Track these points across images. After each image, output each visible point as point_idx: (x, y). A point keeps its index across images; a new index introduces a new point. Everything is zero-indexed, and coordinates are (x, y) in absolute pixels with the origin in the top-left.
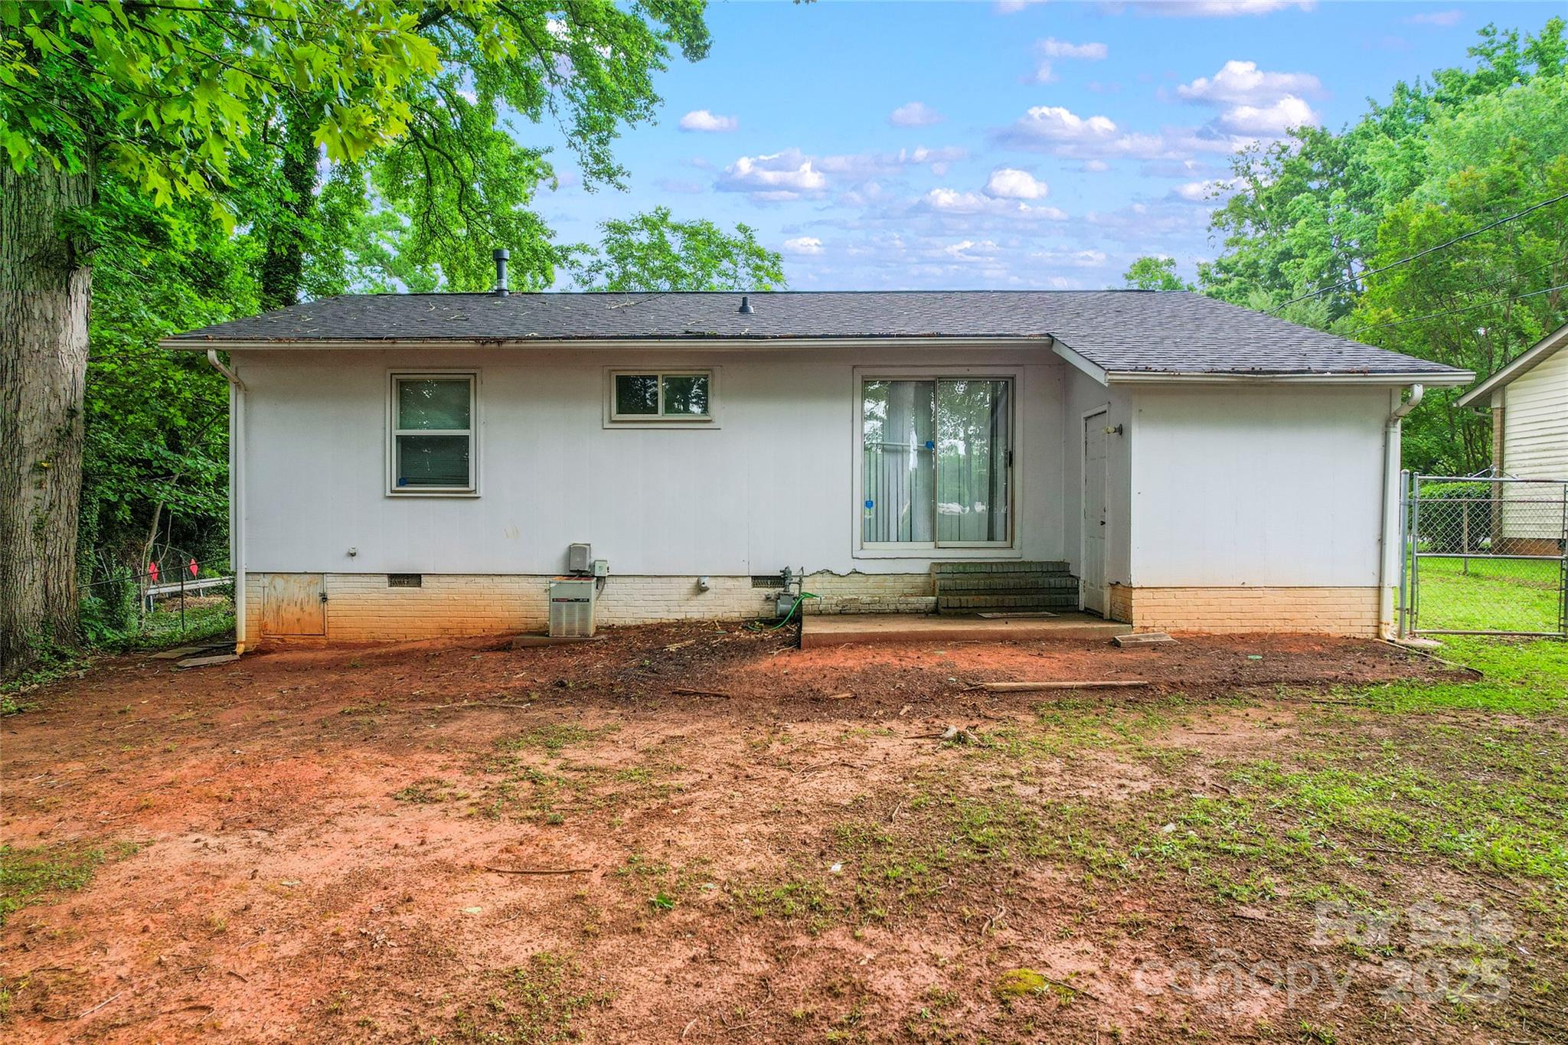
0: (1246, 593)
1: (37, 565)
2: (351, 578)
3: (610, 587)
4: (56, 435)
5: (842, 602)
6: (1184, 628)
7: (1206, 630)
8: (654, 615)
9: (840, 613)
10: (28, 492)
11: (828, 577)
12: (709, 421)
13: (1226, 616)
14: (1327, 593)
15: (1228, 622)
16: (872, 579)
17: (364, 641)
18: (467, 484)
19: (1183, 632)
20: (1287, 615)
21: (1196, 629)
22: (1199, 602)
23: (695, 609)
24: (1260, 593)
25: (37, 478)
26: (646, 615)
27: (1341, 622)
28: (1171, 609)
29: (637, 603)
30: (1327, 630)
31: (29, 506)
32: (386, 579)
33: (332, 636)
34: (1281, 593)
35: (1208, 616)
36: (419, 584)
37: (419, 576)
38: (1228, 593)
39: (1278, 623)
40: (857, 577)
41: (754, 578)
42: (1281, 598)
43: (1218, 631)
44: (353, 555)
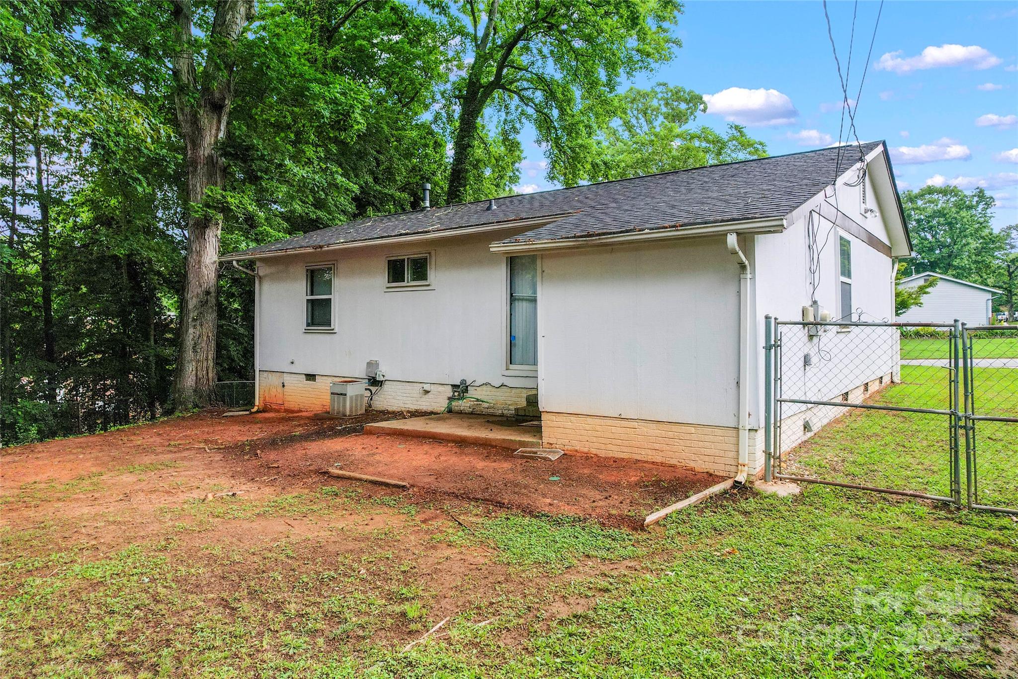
0: (624, 423)
1: (194, 364)
2: (293, 375)
3: (386, 386)
4: (200, 304)
5: (473, 405)
6: (577, 448)
7: (594, 451)
8: (407, 406)
9: (472, 413)
10: (191, 330)
11: (489, 388)
12: (429, 285)
13: (608, 441)
14: (693, 430)
15: (610, 447)
16: (514, 391)
17: (296, 409)
18: (330, 325)
19: (576, 451)
20: (657, 446)
21: (586, 450)
22: (588, 427)
23: (424, 403)
24: (635, 424)
25: (194, 324)
26: (402, 405)
27: (707, 458)
28: (568, 431)
29: (398, 398)
30: (692, 464)
31: (191, 337)
32: (304, 376)
33: (287, 405)
34: (654, 426)
35: (595, 439)
36: (314, 380)
37: (315, 375)
38: (610, 422)
39: (650, 452)
40: (504, 389)
41: (452, 385)
42: (653, 429)
43: (602, 454)
44: (292, 363)
